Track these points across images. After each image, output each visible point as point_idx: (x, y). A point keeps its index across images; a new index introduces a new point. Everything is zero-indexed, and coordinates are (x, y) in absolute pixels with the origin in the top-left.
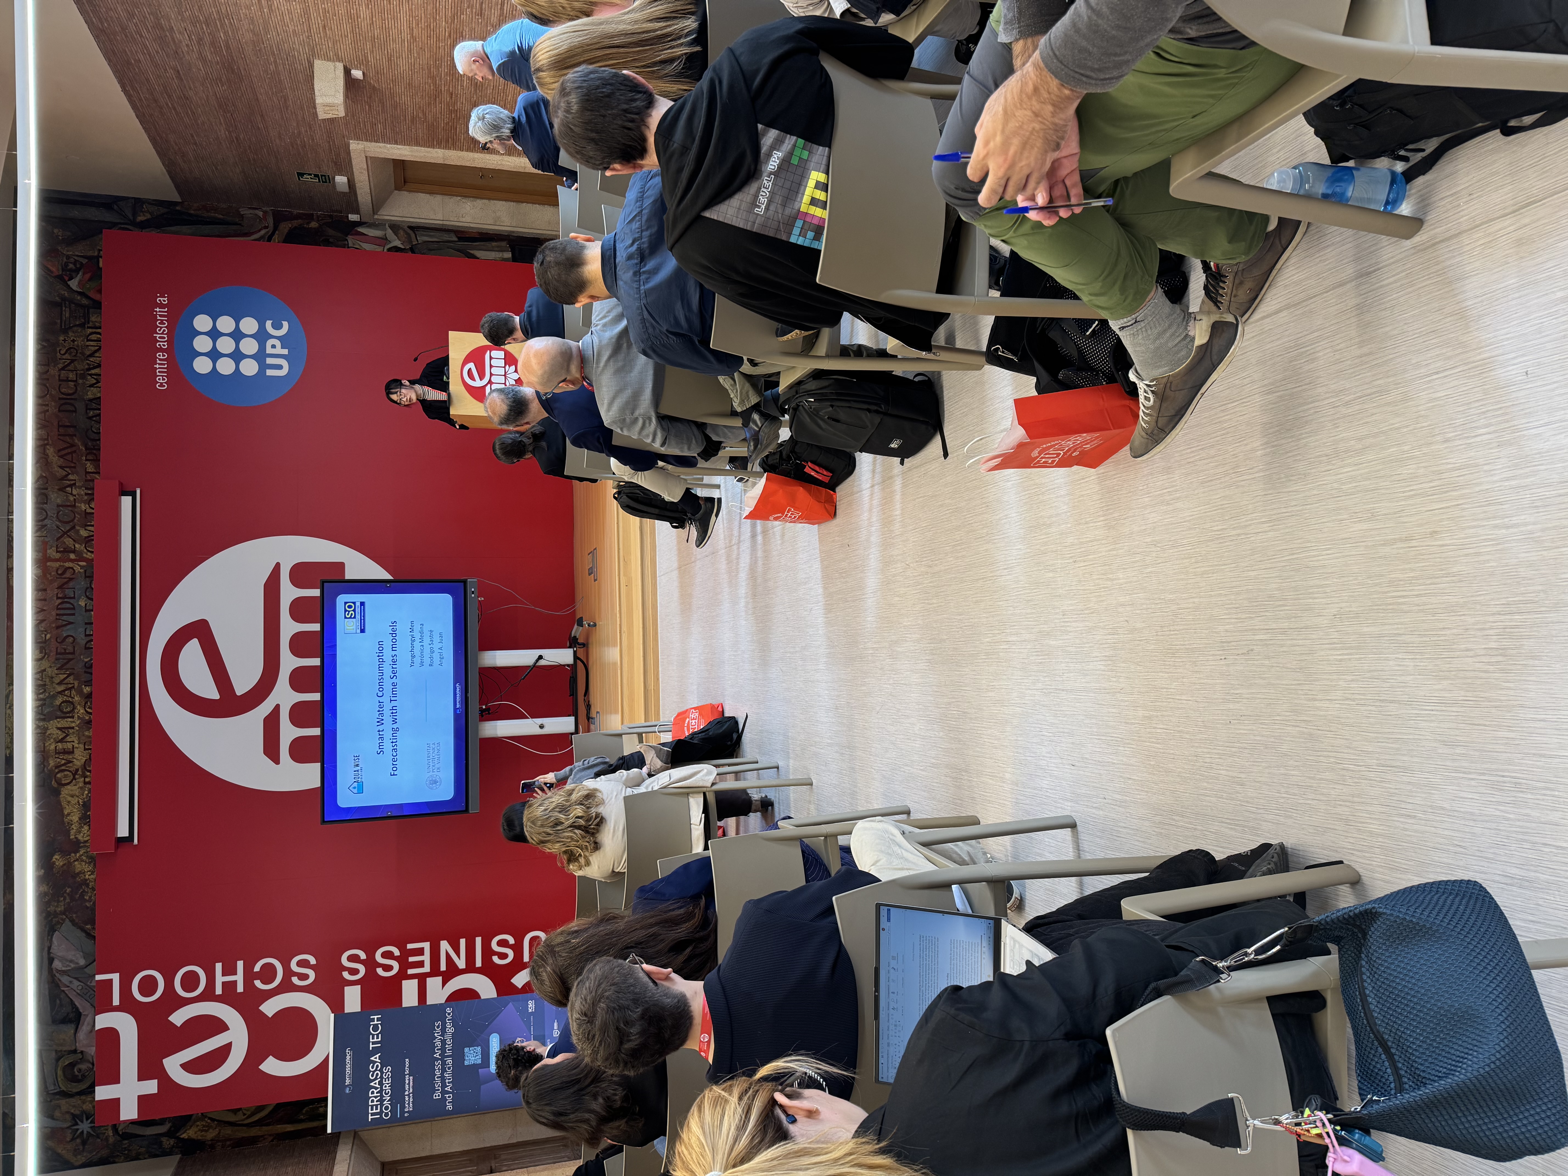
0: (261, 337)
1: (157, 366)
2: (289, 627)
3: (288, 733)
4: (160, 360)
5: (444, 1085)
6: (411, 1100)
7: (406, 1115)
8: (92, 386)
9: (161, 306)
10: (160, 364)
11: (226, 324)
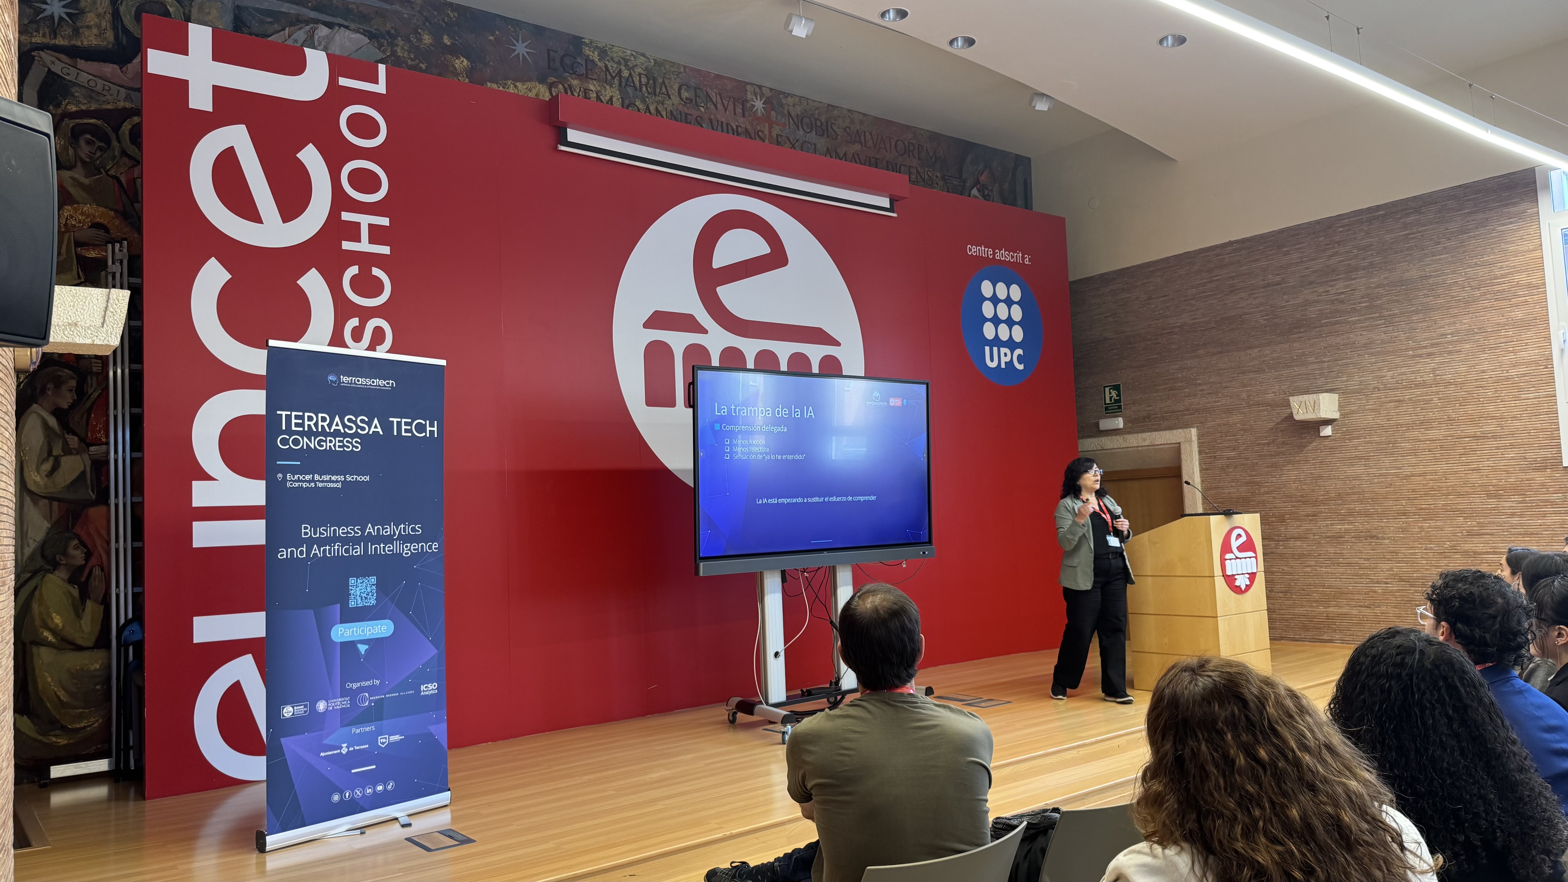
0: (1011, 344)
1: (983, 248)
2: (781, 350)
3: (676, 340)
4: (987, 251)
7: (280, 475)
9: (1023, 258)
11: (1017, 313)
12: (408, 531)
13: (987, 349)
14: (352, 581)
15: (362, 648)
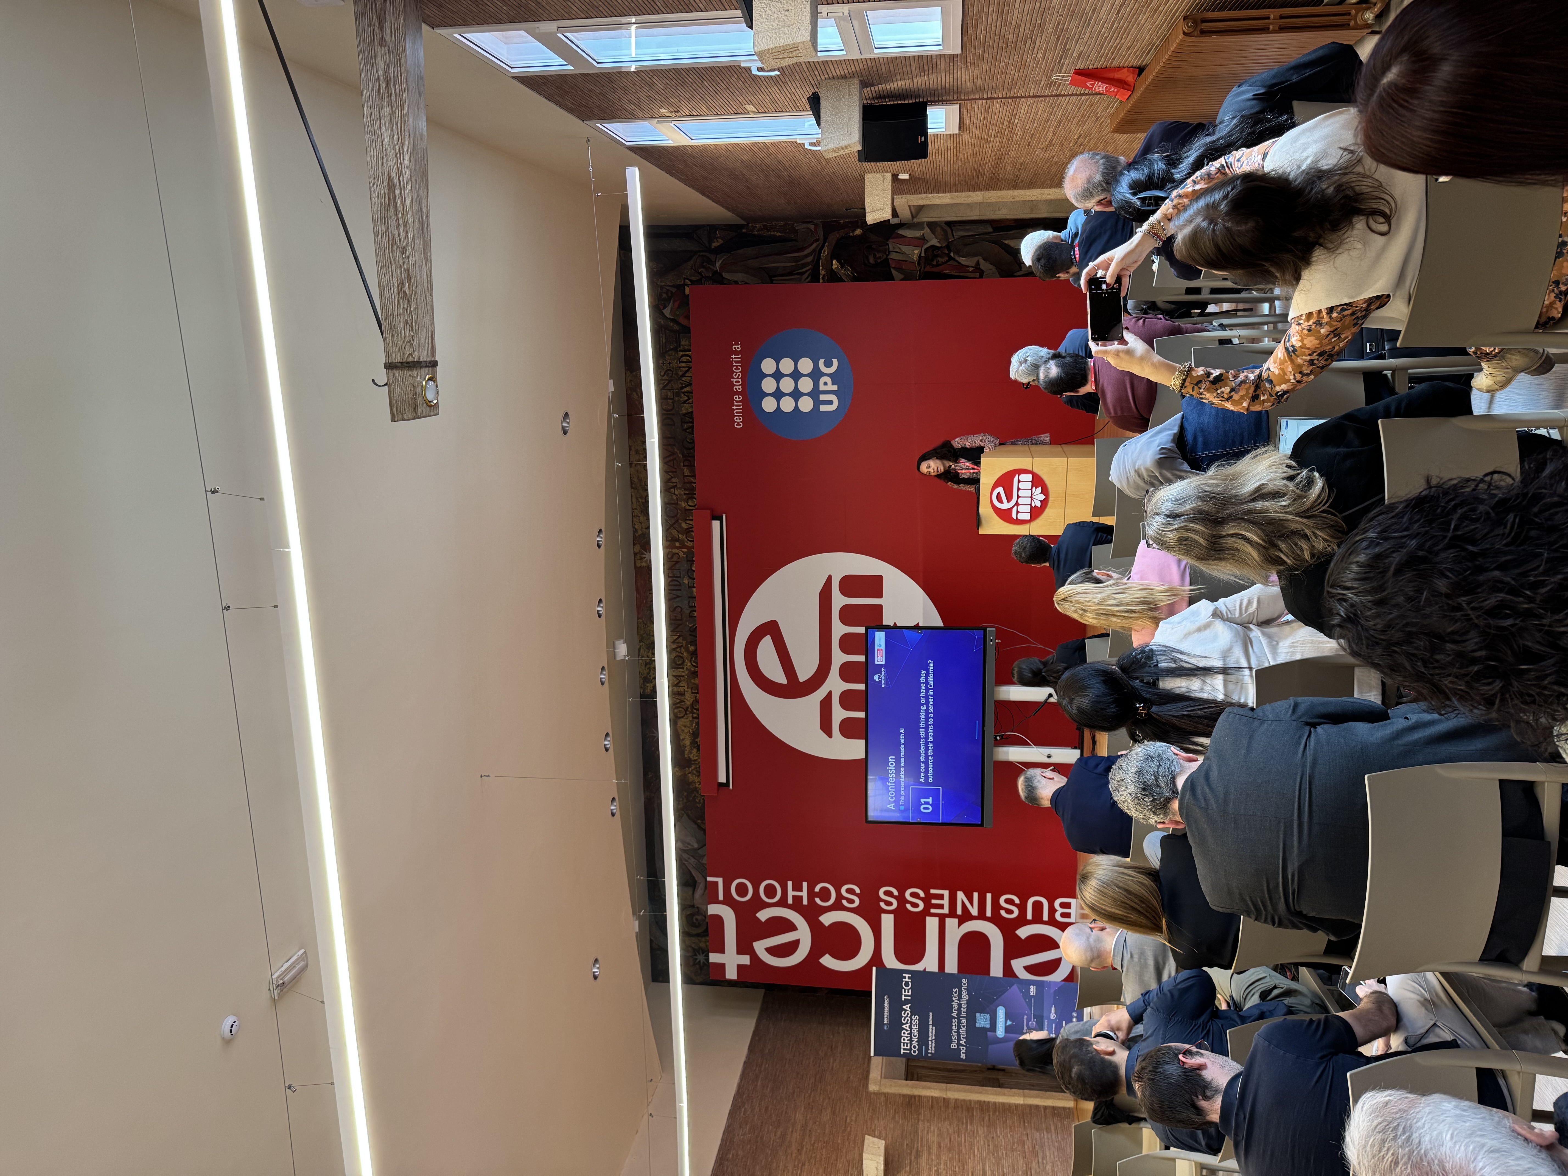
0: (816, 375)
1: (735, 408)
2: (839, 629)
3: (839, 714)
4: (737, 402)
5: (959, 1039)
6: (934, 1045)
7: (929, 1055)
8: (685, 402)
9: (736, 353)
10: (736, 406)
11: (787, 366)
12: (956, 995)
13: (823, 408)
14: (977, 1025)
15: (1009, 1023)
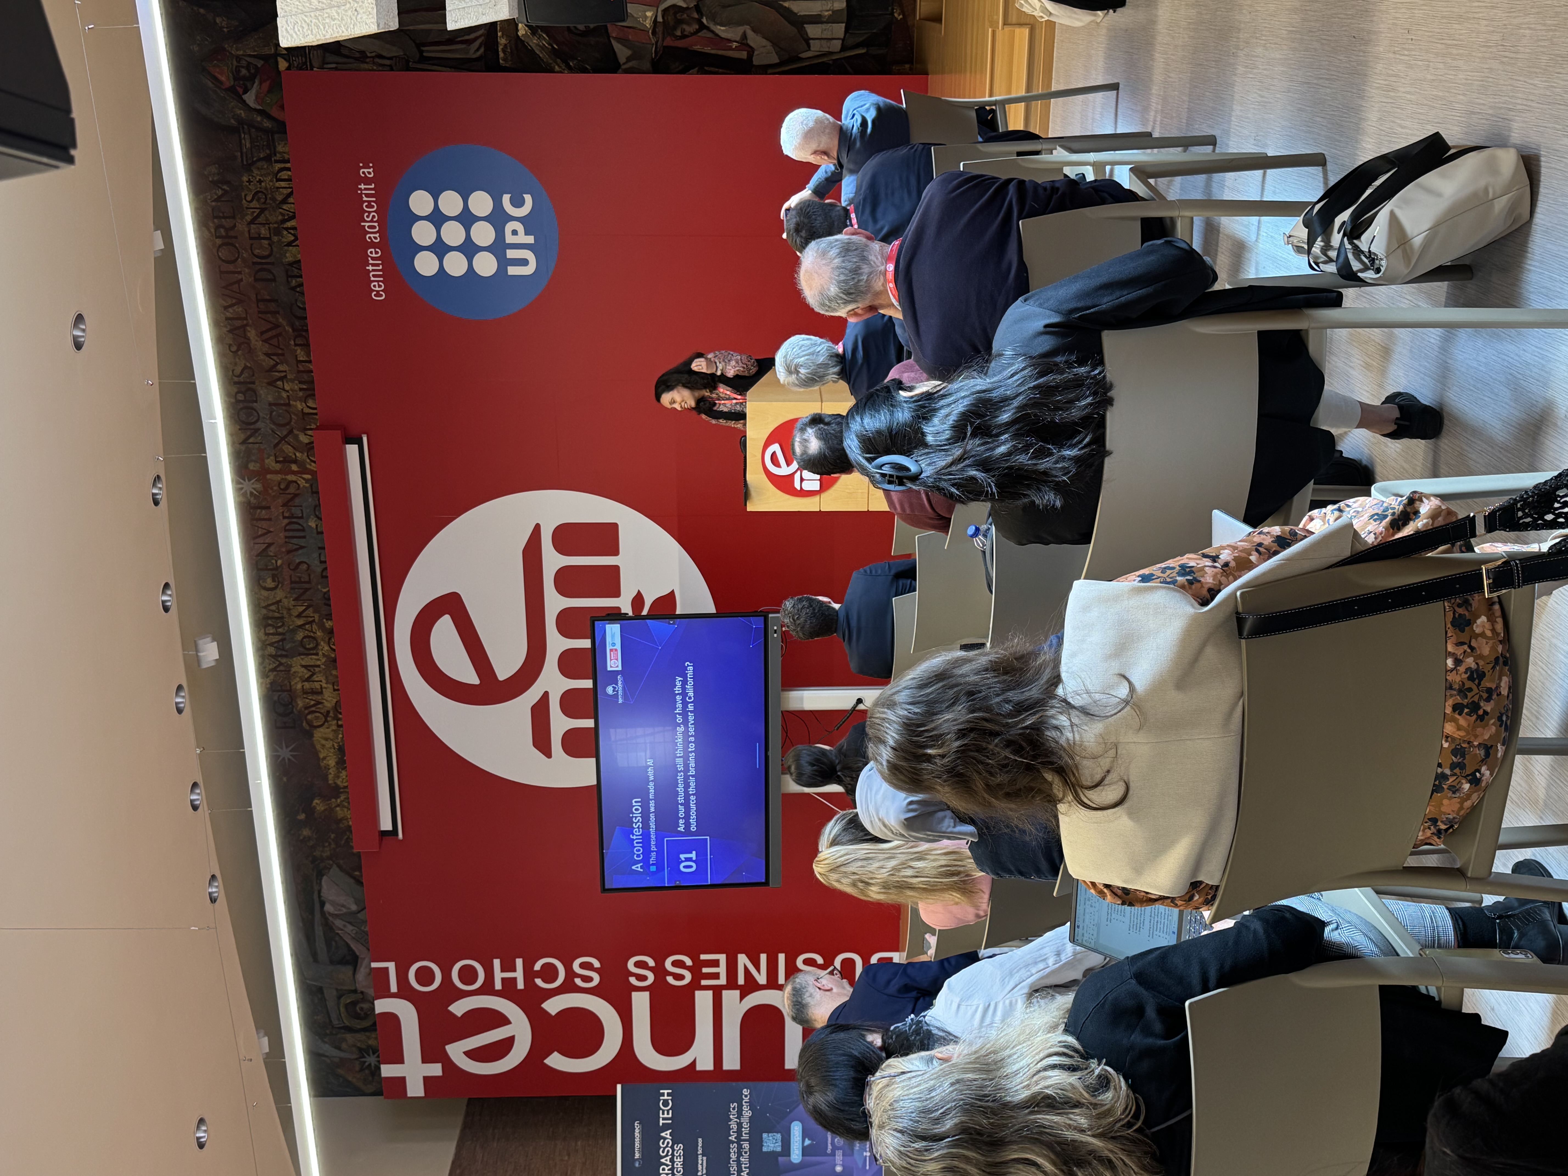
0: (498, 218)
1: (370, 268)
2: (555, 602)
3: (561, 724)
4: (373, 259)
5: (740, 1170)
9: (367, 181)
10: (373, 265)
11: (451, 203)
12: (734, 1112)
13: (512, 271)
14: (765, 1149)
15: (807, 1142)
